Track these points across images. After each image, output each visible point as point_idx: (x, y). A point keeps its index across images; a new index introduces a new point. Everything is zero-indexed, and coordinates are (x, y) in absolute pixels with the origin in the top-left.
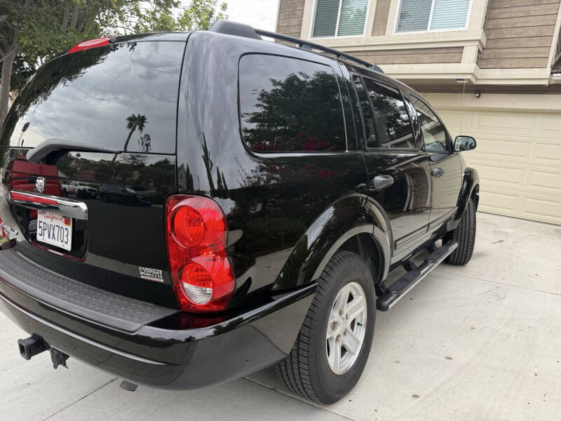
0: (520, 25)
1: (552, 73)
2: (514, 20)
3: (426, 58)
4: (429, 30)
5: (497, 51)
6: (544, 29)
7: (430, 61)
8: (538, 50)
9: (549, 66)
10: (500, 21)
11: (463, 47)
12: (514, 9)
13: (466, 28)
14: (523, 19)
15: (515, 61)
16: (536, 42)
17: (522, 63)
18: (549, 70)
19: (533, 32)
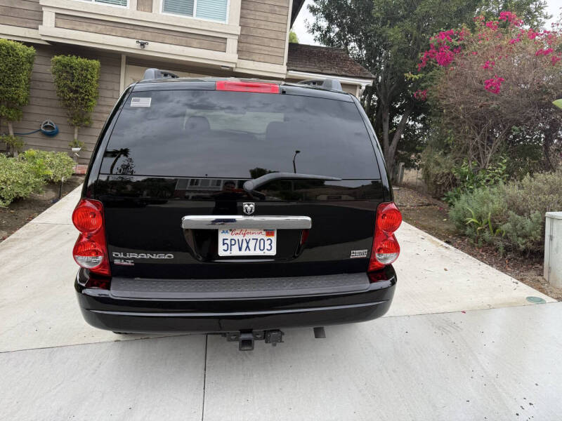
0: (263, 27)
1: (288, 70)
2: (258, 22)
3: (195, 43)
4: (194, 17)
5: (248, 45)
6: (279, 34)
7: (198, 46)
8: (276, 49)
9: (285, 64)
10: (249, 21)
11: (226, 39)
12: (257, 13)
13: (227, 22)
14: (264, 23)
15: (262, 56)
16: (274, 44)
17: (268, 58)
18: (285, 67)
19: (272, 35)
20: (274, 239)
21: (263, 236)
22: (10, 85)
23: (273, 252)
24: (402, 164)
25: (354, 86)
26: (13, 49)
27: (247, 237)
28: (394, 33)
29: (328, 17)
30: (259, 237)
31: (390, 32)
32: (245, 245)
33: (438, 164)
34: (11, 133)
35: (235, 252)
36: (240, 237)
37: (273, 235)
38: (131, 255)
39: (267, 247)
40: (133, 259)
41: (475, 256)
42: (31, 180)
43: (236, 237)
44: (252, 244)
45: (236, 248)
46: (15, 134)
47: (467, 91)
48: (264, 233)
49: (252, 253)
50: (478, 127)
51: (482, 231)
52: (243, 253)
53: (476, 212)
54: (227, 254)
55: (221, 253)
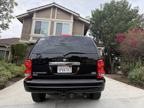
20: (71, 68)
21: (68, 68)
22: (21, 52)
23: (71, 72)
24: (116, 69)
25: (100, 49)
26: (23, 44)
27: (65, 68)
28: (109, 36)
29: (93, 36)
30: (67, 68)
31: (107, 36)
32: (64, 70)
33: (124, 66)
34: (20, 63)
35: (62, 72)
36: (63, 68)
37: (71, 67)
38: (37, 73)
39: (69, 70)
40: (37, 74)
41: (136, 87)
42: (22, 71)
43: (62, 68)
44: (66, 70)
45: (62, 71)
46: (21, 63)
47: (128, 47)
48: (69, 67)
49: (66, 72)
50: (133, 56)
51: (137, 80)
52: (64, 72)
53: (135, 75)
54: (60, 72)
55: (58, 72)
